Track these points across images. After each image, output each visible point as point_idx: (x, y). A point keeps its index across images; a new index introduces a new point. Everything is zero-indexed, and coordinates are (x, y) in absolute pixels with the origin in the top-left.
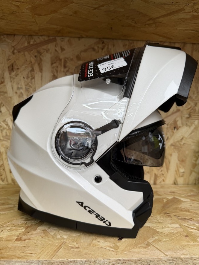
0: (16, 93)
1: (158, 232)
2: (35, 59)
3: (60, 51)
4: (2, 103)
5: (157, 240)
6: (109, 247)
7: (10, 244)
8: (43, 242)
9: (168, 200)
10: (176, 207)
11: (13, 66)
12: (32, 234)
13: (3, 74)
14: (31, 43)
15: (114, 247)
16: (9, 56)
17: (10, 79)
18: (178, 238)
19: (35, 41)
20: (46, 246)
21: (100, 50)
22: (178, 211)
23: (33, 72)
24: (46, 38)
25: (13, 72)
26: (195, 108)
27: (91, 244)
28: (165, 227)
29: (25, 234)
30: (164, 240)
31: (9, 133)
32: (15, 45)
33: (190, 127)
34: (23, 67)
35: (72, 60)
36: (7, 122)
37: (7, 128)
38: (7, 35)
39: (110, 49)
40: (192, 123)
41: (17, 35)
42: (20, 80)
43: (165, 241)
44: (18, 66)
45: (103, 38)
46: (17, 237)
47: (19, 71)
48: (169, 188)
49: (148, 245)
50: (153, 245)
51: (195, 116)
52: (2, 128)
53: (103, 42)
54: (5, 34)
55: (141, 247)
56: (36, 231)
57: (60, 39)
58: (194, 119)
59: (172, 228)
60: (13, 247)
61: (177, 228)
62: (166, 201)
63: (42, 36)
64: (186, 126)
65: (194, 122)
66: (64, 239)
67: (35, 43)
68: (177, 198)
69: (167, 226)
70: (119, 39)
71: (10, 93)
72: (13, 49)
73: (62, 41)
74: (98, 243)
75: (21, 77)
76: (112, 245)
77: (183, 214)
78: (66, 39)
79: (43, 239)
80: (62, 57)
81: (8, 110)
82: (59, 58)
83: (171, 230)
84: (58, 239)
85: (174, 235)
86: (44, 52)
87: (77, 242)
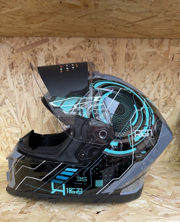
0: (17, 87)
1: (128, 207)
2: (31, 57)
3: (52, 50)
4: (5, 96)
5: (126, 214)
6: (88, 219)
7: (15, 217)
8: (40, 215)
10: (148, 185)
11: (13, 64)
12: (31, 208)
13: (5, 71)
14: (27, 44)
15: (92, 219)
16: (9, 55)
17: (11, 75)
18: (143, 213)
19: (31, 42)
20: (41, 218)
21: (87, 48)
22: (149, 188)
23: (29, 69)
24: (40, 39)
25: (13, 69)
26: (171, 97)
28: (135, 203)
29: (26, 208)
31: (13, 121)
32: (14, 46)
33: (166, 113)
34: (22, 64)
35: (63, 57)
36: (10, 112)
37: (11, 117)
38: (7, 37)
39: (96, 47)
40: (167, 110)
41: (15, 37)
42: (20, 76)
43: (133, 215)
44: (17, 64)
45: (90, 37)
46: (20, 210)
47: (18, 68)
49: (119, 218)
50: (122, 218)
51: (170, 103)
52: (7, 117)
53: (90, 41)
54: (5, 36)
55: (113, 219)
56: (35, 205)
57: (52, 39)
58: (170, 107)
59: (140, 204)
60: (17, 219)
61: (144, 203)
63: (36, 37)
64: (163, 113)
65: (170, 109)
66: (55, 212)
67: (31, 43)
68: (150, 176)
69: (137, 202)
70: (104, 37)
71: (12, 87)
72: (12, 49)
73: (54, 41)
74: (80, 216)
75: (20, 73)
77: (152, 191)
78: (57, 39)
79: (40, 213)
80: (54, 55)
81: (11, 102)
82: (52, 56)
83: (140, 205)
84: (51, 212)
85: (141, 210)
86: (39, 51)
87: (65, 215)
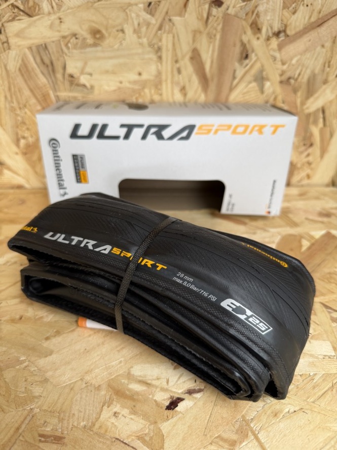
9: (313, 245)
27: (94, 425)
30: (287, 410)
48: (317, 198)
62: (309, 248)
76: (147, 431)
